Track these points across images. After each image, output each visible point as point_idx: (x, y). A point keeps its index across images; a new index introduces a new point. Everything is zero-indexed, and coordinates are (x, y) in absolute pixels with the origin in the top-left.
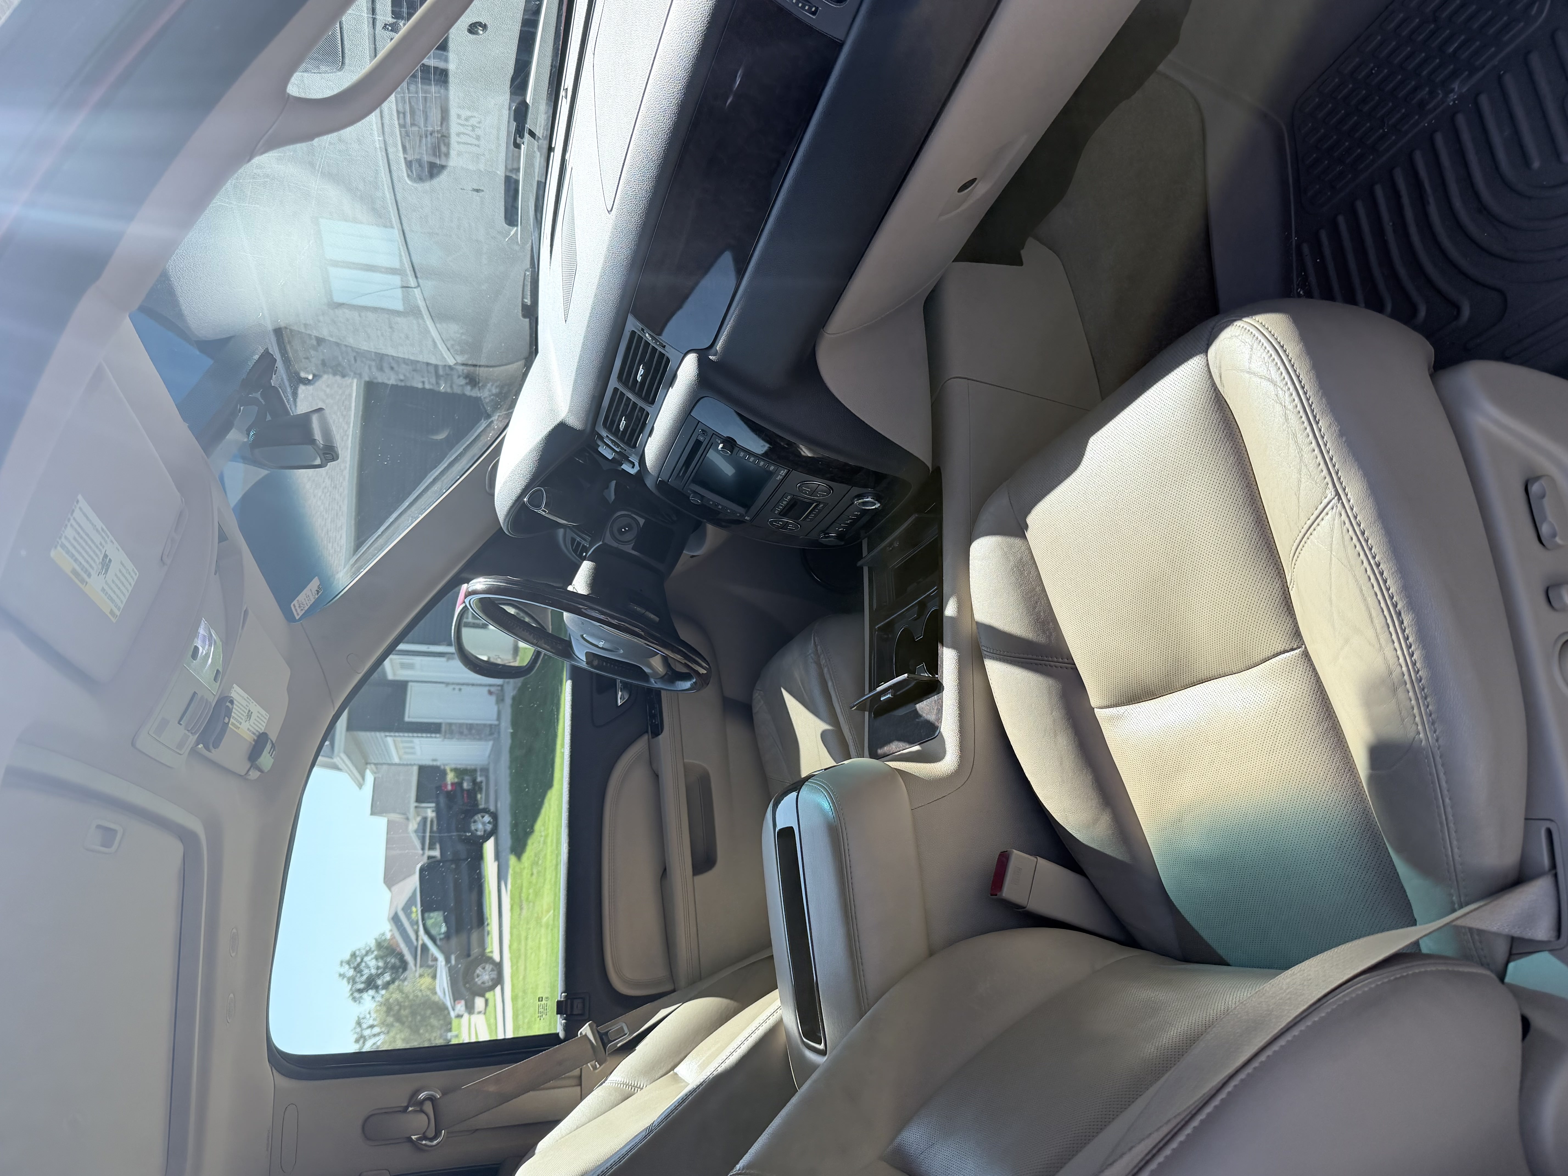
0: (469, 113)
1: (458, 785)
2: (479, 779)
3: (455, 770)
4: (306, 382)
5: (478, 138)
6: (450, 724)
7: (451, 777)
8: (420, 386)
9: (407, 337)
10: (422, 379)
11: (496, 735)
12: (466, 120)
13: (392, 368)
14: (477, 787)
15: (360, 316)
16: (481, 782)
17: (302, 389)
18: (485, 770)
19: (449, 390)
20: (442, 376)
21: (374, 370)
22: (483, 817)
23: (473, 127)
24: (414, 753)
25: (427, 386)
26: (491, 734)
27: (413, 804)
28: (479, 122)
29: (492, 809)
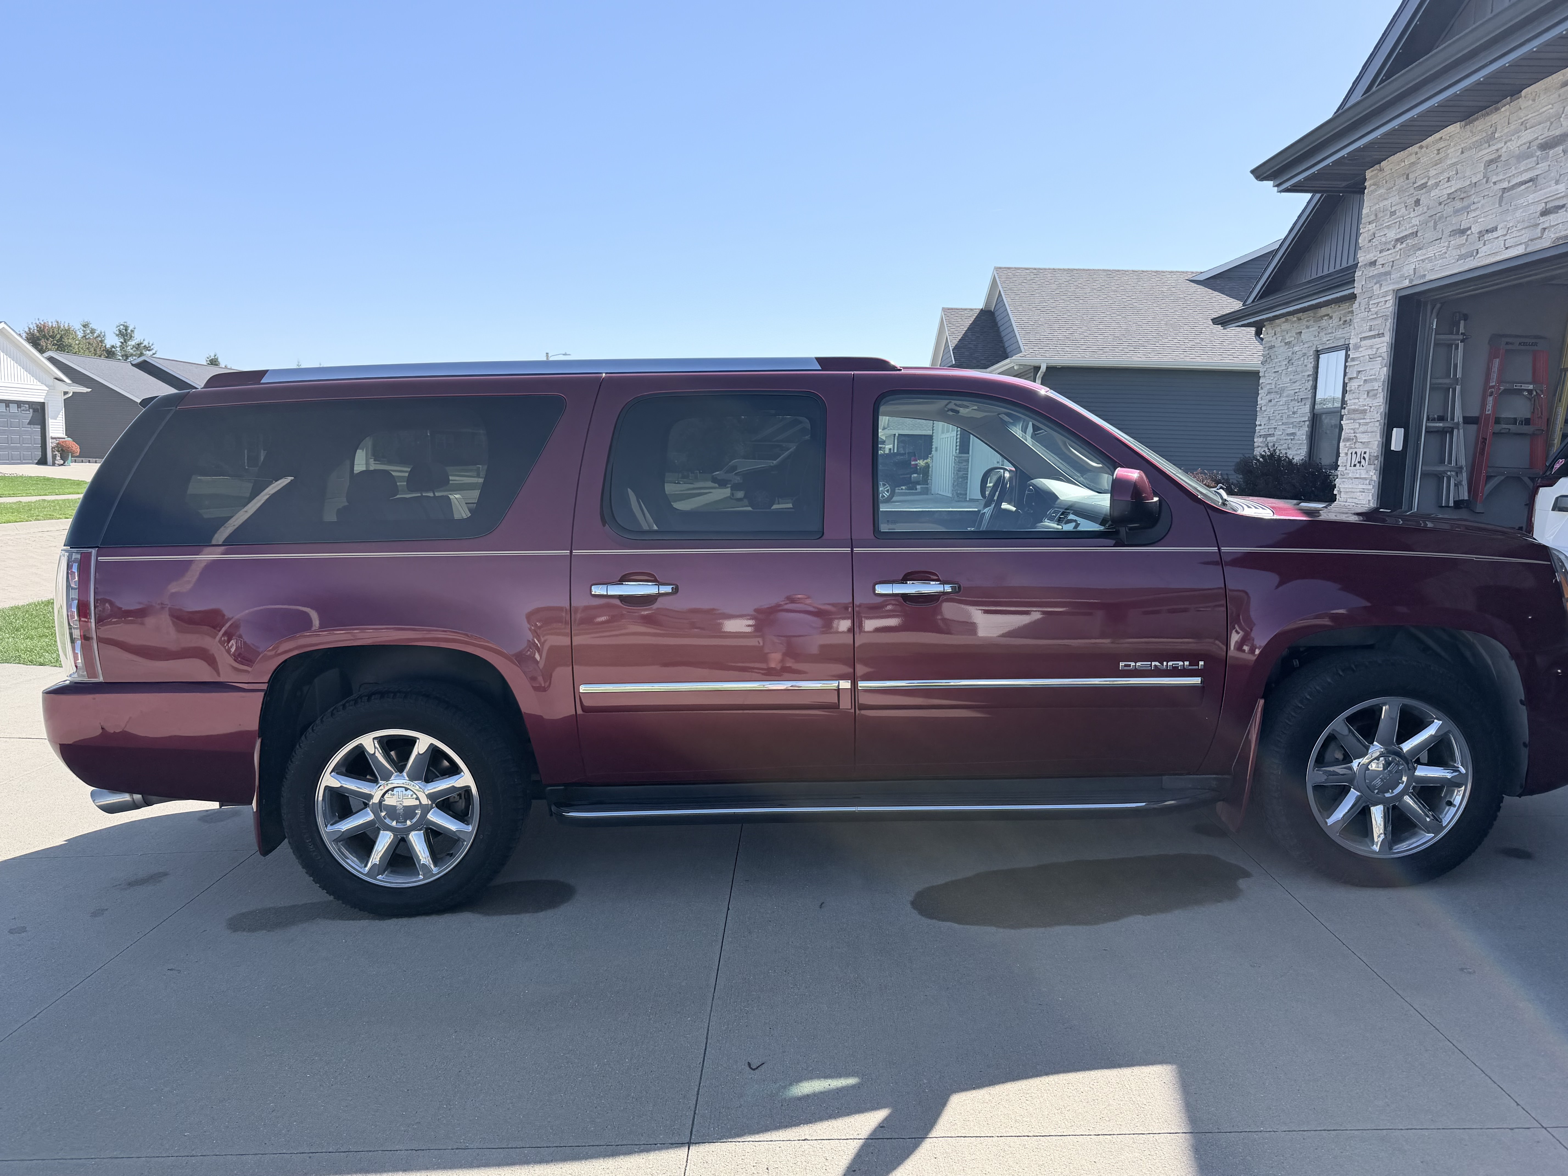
0: (1367, 459)
1: (915, 469)
2: (918, 487)
3: (927, 466)
4: (1258, 333)
5: (1355, 466)
6: (967, 461)
7: (921, 463)
8: (1258, 423)
9: (1294, 413)
10: (1263, 425)
11: (956, 498)
12: (1364, 458)
13: (1270, 401)
14: (912, 485)
15: (1309, 376)
16: (916, 489)
17: (1253, 330)
18: (926, 491)
19: (1256, 444)
20: (1266, 440)
21: (1268, 387)
22: (888, 491)
23: (1360, 462)
24: (943, 432)
25: (1257, 428)
26: (958, 495)
27: (897, 433)
28: (1363, 466)
29: (895, 499)
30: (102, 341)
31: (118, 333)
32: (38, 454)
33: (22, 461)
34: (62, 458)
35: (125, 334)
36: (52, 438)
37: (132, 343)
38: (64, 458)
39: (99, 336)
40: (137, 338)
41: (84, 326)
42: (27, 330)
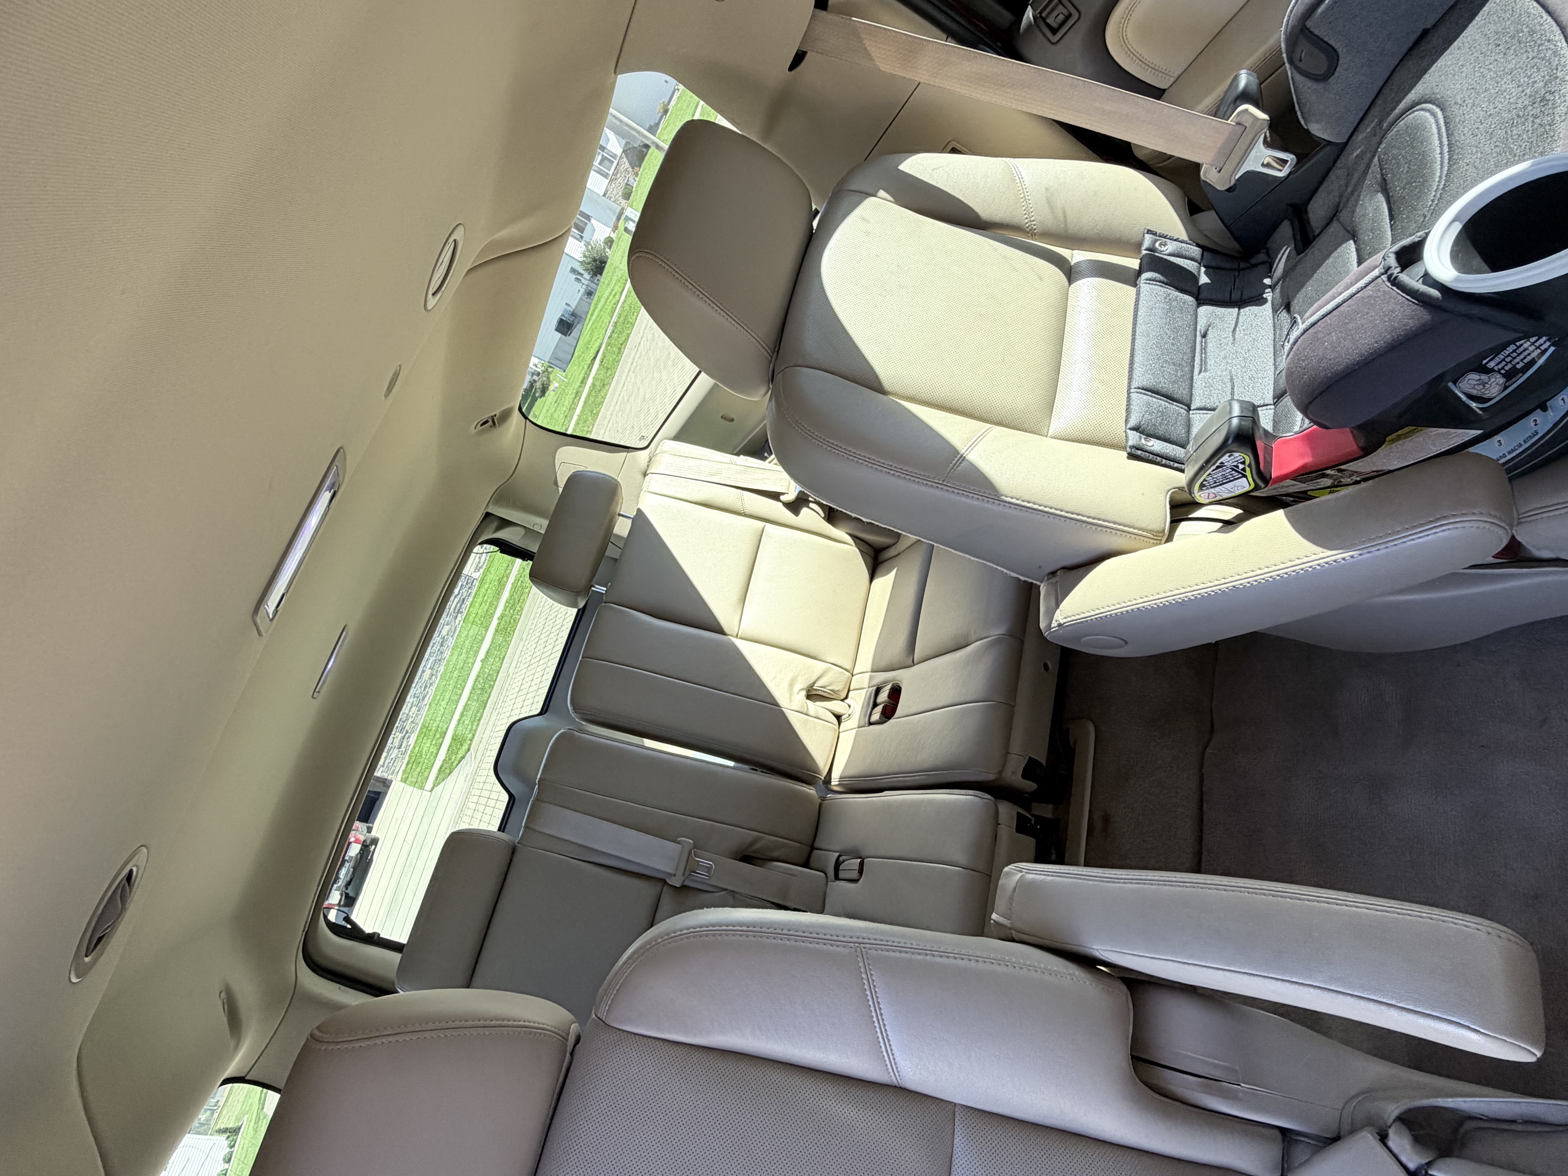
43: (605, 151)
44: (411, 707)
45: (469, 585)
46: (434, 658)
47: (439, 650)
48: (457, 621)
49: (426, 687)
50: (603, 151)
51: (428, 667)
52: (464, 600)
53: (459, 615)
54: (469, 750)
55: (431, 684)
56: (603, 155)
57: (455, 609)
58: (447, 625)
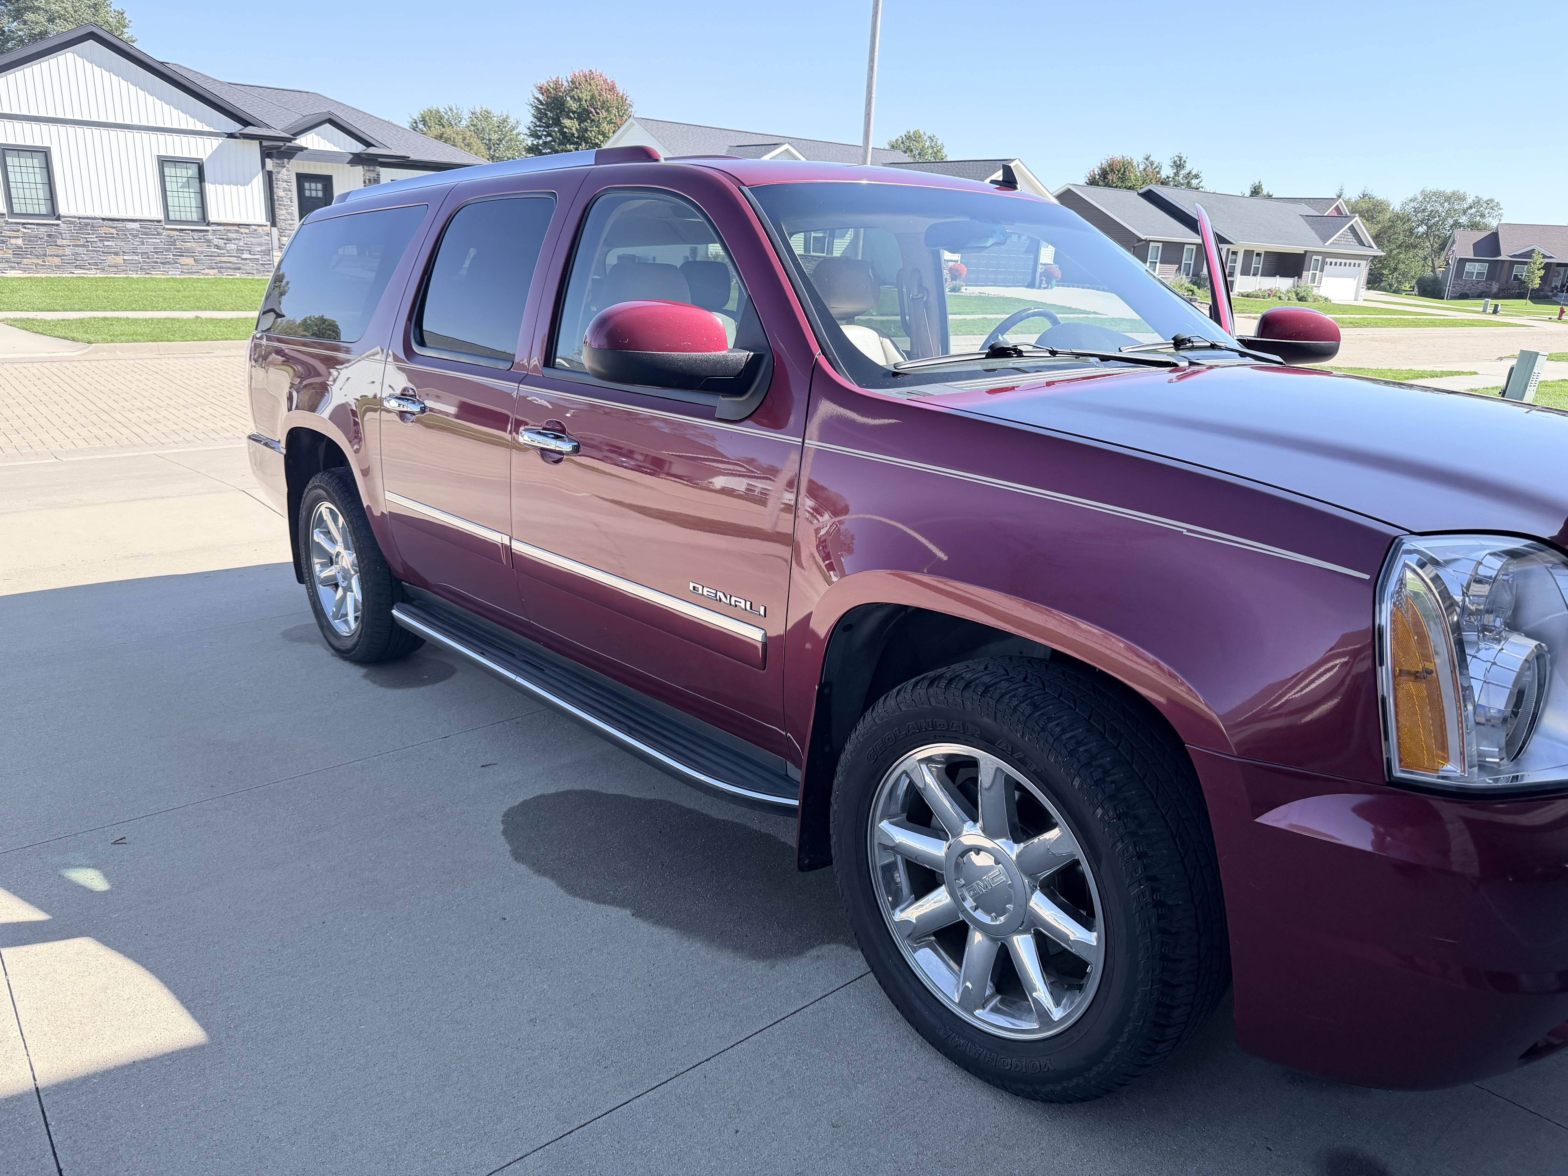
30: (1158, 173)
31: (1172, 164)
32: (1029, 278)
33: (1015, 283)
34: (1046, 283)
35: (1179, 165)
36: (1042, 264)
37: (1183, 172)
38: (1048, 282)
39: (1157, 167)
40: (1188, 167)
41: (1147, 159)
42: (1099, 165)
43: (831, 239)
44: (57, 256)
45: (261, 268)
46: (141, 260)
47: (156, 262)
48: (207, 271)
49: (96, 264)
50: (830, 236)
51: (125, 258)
52: (239, 269)
53: (216, 271)
54: (90, 342)
55: (103, 269)
56: (825, 237)
57: (221, 262)
58: (195, 260)
